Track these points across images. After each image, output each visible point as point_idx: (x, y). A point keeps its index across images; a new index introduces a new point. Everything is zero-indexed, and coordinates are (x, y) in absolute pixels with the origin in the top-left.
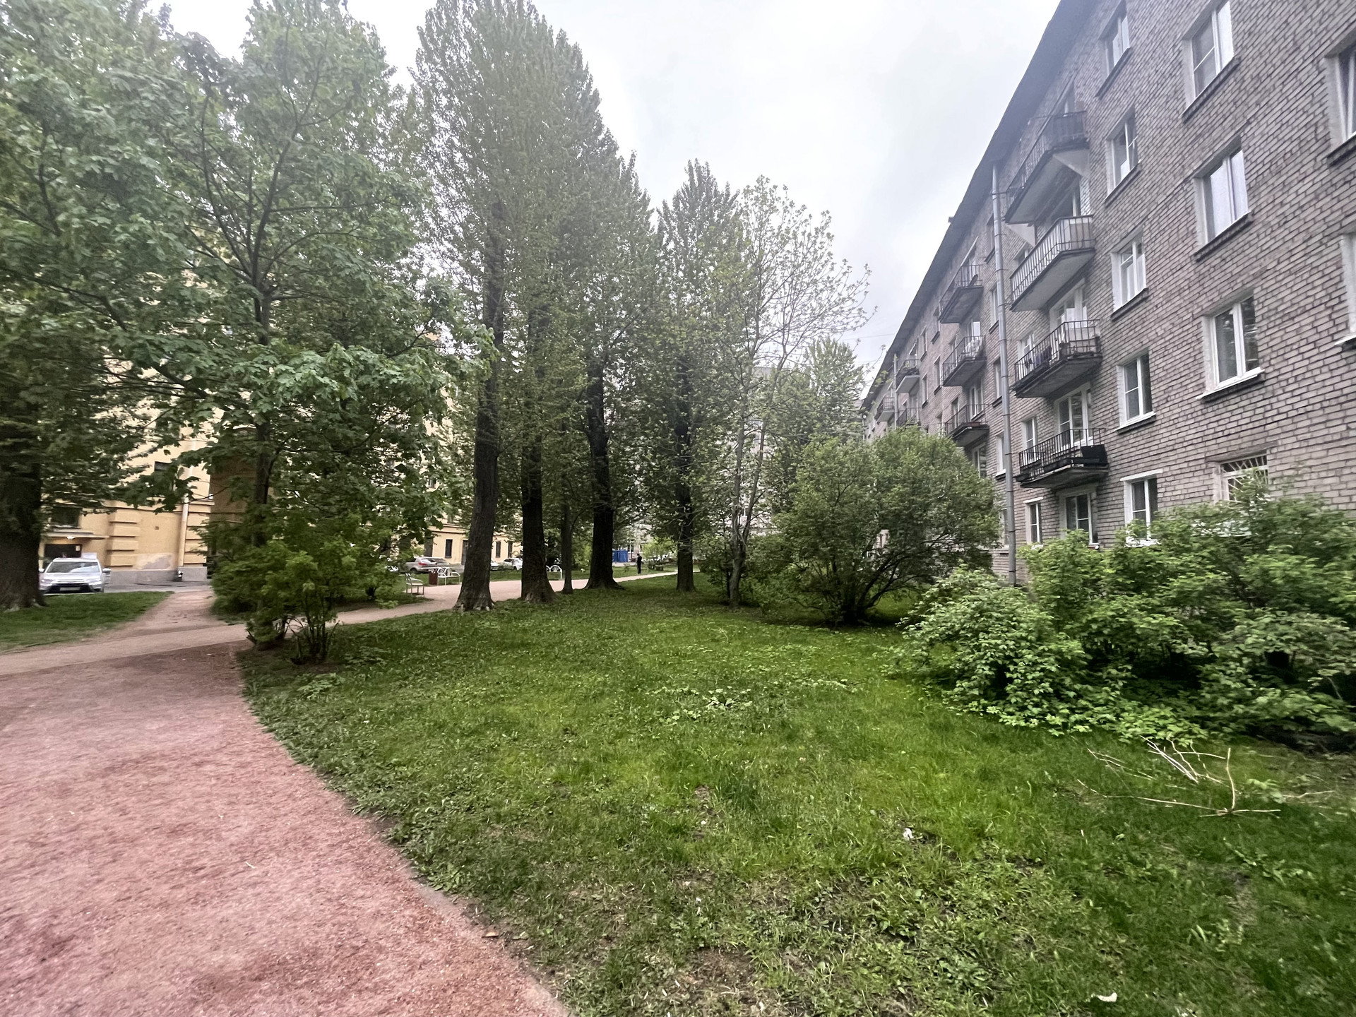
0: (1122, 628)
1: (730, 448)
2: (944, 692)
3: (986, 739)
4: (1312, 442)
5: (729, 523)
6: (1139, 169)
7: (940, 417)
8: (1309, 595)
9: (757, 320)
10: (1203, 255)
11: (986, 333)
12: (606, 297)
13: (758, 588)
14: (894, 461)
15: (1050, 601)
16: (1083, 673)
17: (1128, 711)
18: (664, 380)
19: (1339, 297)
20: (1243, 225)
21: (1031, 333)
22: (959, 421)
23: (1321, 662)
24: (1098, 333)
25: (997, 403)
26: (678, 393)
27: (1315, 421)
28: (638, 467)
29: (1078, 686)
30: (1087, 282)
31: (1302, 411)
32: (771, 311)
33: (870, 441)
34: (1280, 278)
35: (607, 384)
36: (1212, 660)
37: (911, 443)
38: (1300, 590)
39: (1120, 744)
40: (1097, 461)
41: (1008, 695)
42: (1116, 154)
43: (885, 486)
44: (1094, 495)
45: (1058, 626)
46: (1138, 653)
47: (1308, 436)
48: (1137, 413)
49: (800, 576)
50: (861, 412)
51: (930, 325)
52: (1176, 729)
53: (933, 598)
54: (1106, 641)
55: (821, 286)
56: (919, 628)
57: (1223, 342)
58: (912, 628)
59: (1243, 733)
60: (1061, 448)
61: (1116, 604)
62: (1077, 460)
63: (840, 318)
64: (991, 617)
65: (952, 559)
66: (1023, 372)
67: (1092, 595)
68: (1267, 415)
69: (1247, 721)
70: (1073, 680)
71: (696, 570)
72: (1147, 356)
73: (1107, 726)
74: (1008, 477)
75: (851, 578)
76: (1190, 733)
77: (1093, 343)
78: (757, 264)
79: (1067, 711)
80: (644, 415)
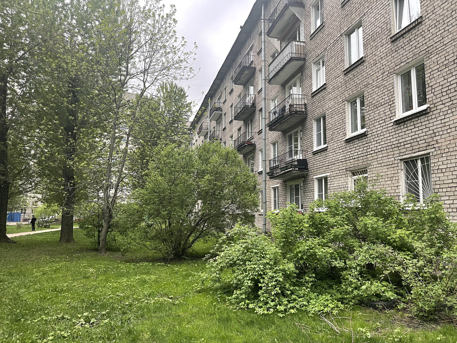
0: (311, 255)
1: (105, 144)
2: (227, 298)
3: (247, 324)
4: (383, 165)
5: (102, 195)
6: (324, 24)
7: (232, 137)
8: (381, 235)
9: (128, 63)
10: (347, 72)
11: (256, 93)
12: (14, 26)
13: (119, 238)
14: (206, 161)
15: (280, 242)
16: (294, 280)
17: (313, 299)
18: (57, 92)
19: (393, 101)
20: (361, 61)
21: (277, 97)
22: (242, 140)
23: (385, 267)
24: (306, 102)
25: (260, 132)
26: (68, 102)
27: (384, 155)
28: (33, 152)
29: (291, 288)
30: (302, 75)
31: (379, 150)
32: (137, 60)
33: (194, 147)
34: (373, 88)
35: (10, 89)
36: (346, 269)
37: (216, 151)
38: (377, 234)
39: (309, 317)
40: (304, 167)
41: (259, 296)
42: (315, 15)
43: (201, 174)
44: (302, 184)
45: (284, 255)
46: (318, 267)
47: (382, 161)
48: (321, 145)
49: (148, 230)
50: (189, 130)
51: (229, 84)
52: (331, 306)
53: (224, 242)
54: (304, 262)
55: (168, 50)
56: (215, 261)
57: (353, 115)
58: (211, 260)
59: (357, 304)
60: (288, 159)
61: (309, 243)
62: (295, 166)
63: (179, 71)
64: (252, 252)
65: (234, 218)
66: (272, 117)
67: (299, 238)
68: (368, 150)
69: (358, 298)
70: (290, 285)
71: (76, 227)
72: (325, 116)
73: (303, 308)
74: (264, 172)
75: (180, 231)
76: (337, 307)
77: (303, 107)
78: (129, 27)
79: (286, 302)
80: (39, 115)
